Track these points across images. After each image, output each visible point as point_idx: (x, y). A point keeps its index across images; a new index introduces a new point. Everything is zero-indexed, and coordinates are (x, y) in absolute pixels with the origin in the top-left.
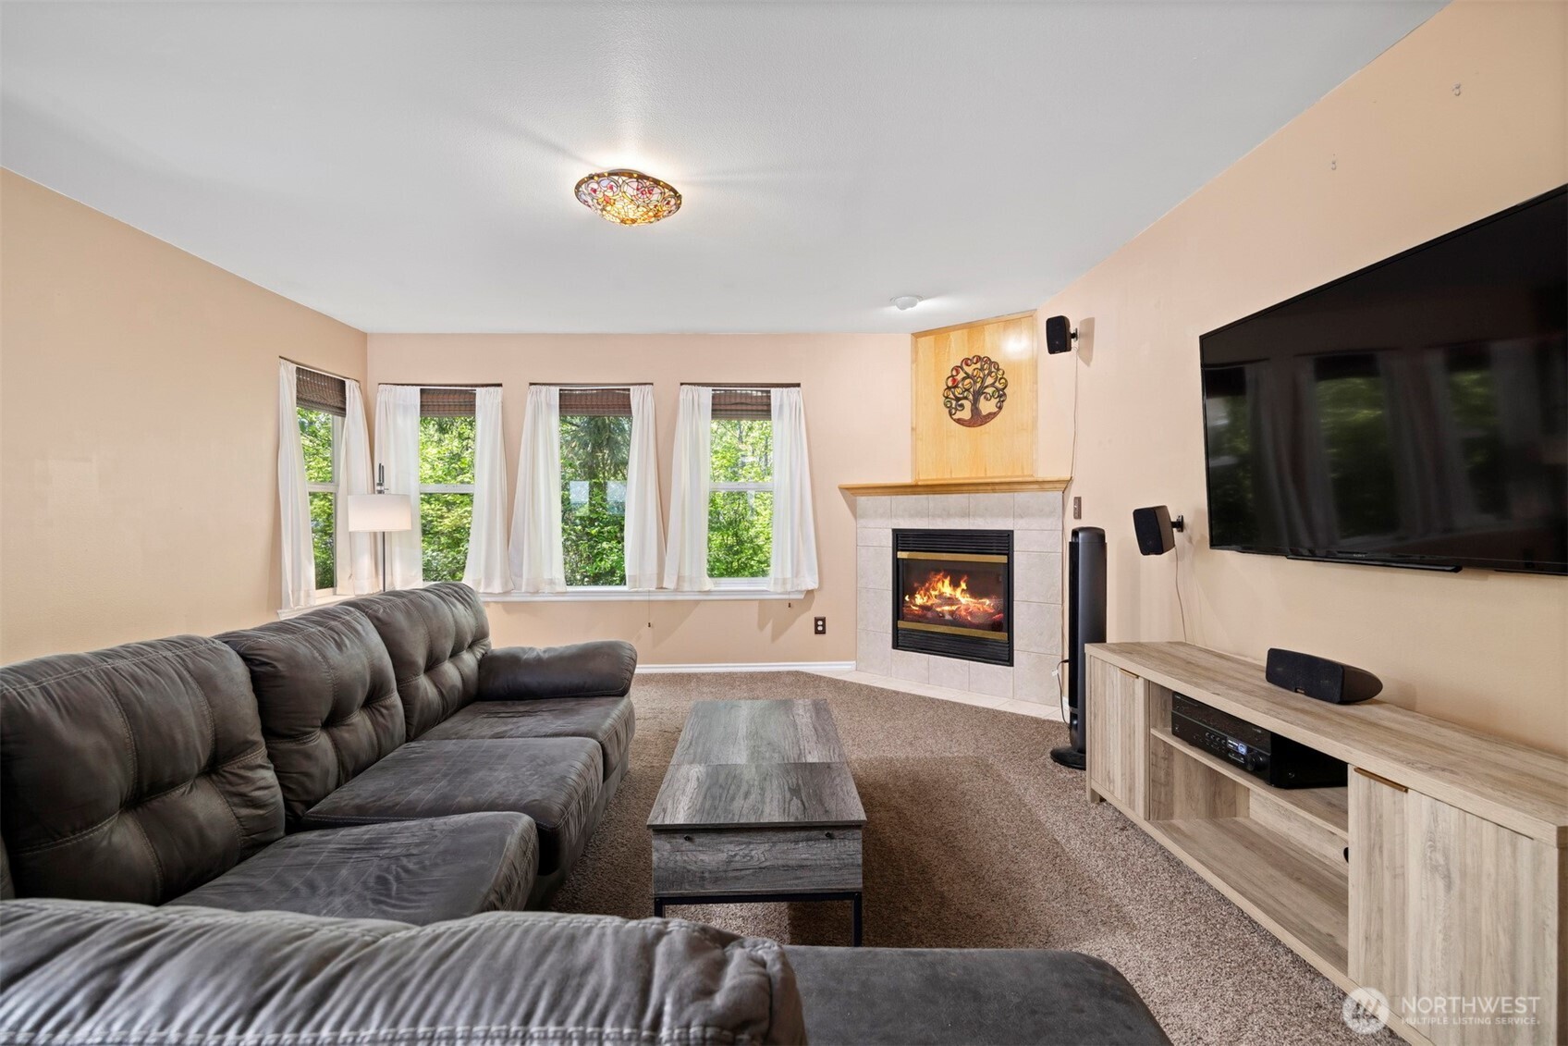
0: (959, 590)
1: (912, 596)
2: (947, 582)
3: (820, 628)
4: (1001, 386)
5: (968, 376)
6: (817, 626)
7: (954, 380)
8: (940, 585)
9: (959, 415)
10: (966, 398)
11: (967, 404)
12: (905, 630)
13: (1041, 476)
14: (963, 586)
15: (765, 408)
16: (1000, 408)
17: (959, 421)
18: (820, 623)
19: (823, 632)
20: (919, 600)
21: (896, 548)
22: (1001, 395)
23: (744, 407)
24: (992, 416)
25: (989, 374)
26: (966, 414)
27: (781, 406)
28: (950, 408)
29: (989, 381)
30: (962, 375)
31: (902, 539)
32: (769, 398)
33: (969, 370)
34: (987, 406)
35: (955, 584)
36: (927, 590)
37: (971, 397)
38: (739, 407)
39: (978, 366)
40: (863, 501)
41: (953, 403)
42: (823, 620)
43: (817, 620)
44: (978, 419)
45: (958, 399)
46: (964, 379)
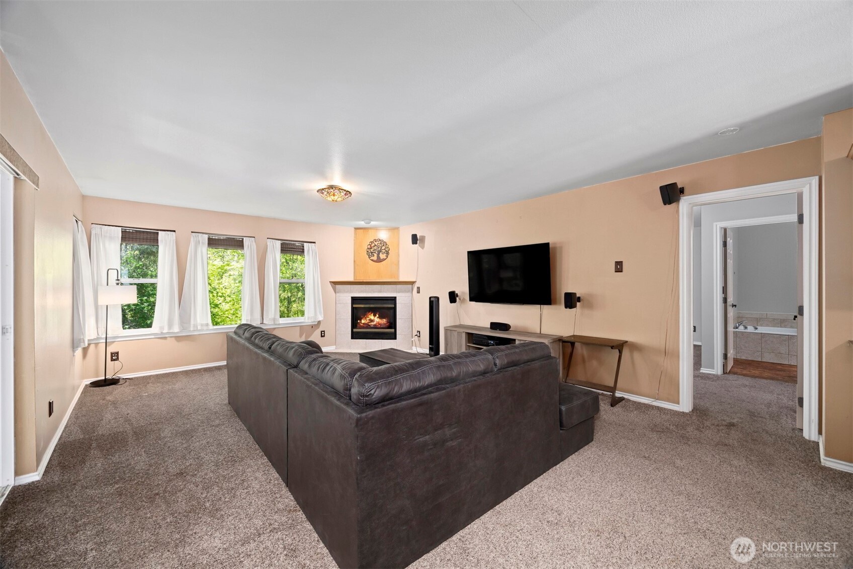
0: (376, 317)
1: (361, 320)
2: (372, 315)
3: (323, 335)
4: (387, 250)
5: (375, 245)
6: (322, 334)
7: (371, 246)
8: (370, 316)
9: (372, 258)
10: (375, 253)
11: (376, 255)
12: (356, 332)
13: (401, 279)
14: (377, 316)
15: (301, 250)
16: (387, 257)
17: (372, 260)
18: (323, 333)
19: (324, 336)
20: (363, 321)
21: (352, 304)
22: (388, 253)
23: (293, 250)
24: (384, 260)
25: (383, 245)
26: (375, 258)
27: (308, 250)
28: (369, 255)
29: (383, 248)
30: (373, 245)
31: (354, 300)
32: (303, 246)
33: (376, 243)
34: (382, 256)
35: (375, 315)
36: (366, 318)
37: (377, 252)
38: (291, 249)
39: (379, 242)
40: (338, 287)
41: (370, 254)
42: (324, 331)
43: (321, 332)
44: (379, 260)
45: (372, 253)
46: (374, 246)
